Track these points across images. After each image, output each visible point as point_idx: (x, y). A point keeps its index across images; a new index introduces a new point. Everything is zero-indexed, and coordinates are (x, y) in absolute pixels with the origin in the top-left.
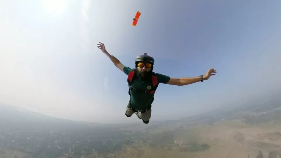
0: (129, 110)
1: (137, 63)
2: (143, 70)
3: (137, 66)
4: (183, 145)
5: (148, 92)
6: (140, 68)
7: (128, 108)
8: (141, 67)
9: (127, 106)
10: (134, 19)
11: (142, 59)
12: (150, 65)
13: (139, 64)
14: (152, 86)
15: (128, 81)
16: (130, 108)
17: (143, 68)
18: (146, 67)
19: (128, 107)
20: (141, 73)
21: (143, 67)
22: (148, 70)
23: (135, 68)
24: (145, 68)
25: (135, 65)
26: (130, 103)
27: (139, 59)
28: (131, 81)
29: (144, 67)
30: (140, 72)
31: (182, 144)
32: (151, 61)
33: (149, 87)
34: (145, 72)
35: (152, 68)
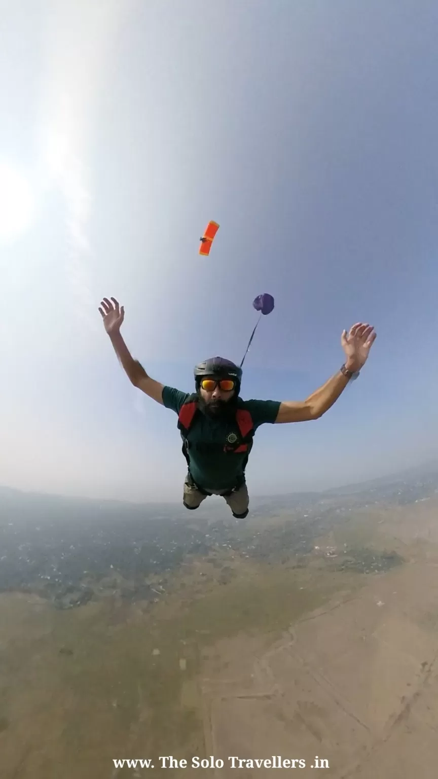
0: (190, 492)
1: (199, 379)
2: (214, 396)
3: (198, 386)
4: (334, 556)
5: (229, 449)
6: (207, 391)
7: (187, 487)
8: (210, 389)
9: (184, 482)
10: (203, 240)
11: (210, 369)
12: (232, 383)
13: (204, 383)
14: (239, 434)
15: (180, 426)
16: (192, 485)
17: (215, 393)
18: (221, 389)
19: (186, 483)
20: (209, 405)
21: (213, 390)
22: (226, 397)
23: (195, 392)
24: (217, 394)
25: (194, 382)
26: (191, 475)
27: (204, 369)
28: (187, 426)
29: (216, 389)
30: (208, 403)
31: (333, 554)
32: (233, 374)
33: (232, 437)
34: (219, 402)
35: (237, 388)
